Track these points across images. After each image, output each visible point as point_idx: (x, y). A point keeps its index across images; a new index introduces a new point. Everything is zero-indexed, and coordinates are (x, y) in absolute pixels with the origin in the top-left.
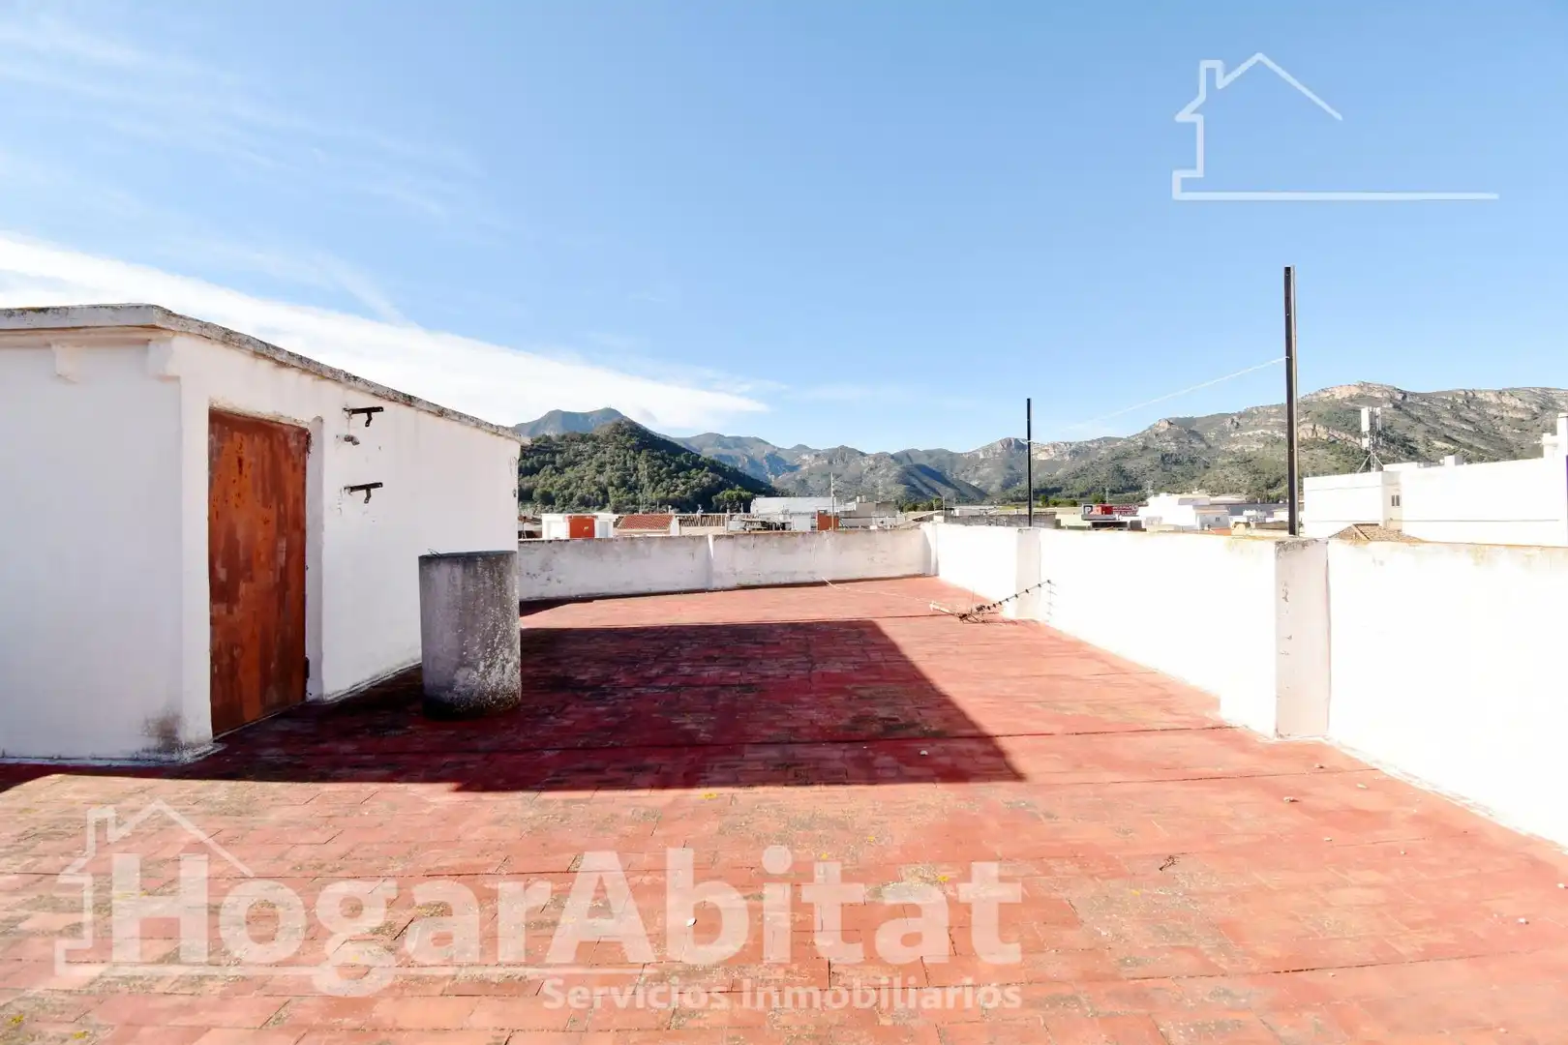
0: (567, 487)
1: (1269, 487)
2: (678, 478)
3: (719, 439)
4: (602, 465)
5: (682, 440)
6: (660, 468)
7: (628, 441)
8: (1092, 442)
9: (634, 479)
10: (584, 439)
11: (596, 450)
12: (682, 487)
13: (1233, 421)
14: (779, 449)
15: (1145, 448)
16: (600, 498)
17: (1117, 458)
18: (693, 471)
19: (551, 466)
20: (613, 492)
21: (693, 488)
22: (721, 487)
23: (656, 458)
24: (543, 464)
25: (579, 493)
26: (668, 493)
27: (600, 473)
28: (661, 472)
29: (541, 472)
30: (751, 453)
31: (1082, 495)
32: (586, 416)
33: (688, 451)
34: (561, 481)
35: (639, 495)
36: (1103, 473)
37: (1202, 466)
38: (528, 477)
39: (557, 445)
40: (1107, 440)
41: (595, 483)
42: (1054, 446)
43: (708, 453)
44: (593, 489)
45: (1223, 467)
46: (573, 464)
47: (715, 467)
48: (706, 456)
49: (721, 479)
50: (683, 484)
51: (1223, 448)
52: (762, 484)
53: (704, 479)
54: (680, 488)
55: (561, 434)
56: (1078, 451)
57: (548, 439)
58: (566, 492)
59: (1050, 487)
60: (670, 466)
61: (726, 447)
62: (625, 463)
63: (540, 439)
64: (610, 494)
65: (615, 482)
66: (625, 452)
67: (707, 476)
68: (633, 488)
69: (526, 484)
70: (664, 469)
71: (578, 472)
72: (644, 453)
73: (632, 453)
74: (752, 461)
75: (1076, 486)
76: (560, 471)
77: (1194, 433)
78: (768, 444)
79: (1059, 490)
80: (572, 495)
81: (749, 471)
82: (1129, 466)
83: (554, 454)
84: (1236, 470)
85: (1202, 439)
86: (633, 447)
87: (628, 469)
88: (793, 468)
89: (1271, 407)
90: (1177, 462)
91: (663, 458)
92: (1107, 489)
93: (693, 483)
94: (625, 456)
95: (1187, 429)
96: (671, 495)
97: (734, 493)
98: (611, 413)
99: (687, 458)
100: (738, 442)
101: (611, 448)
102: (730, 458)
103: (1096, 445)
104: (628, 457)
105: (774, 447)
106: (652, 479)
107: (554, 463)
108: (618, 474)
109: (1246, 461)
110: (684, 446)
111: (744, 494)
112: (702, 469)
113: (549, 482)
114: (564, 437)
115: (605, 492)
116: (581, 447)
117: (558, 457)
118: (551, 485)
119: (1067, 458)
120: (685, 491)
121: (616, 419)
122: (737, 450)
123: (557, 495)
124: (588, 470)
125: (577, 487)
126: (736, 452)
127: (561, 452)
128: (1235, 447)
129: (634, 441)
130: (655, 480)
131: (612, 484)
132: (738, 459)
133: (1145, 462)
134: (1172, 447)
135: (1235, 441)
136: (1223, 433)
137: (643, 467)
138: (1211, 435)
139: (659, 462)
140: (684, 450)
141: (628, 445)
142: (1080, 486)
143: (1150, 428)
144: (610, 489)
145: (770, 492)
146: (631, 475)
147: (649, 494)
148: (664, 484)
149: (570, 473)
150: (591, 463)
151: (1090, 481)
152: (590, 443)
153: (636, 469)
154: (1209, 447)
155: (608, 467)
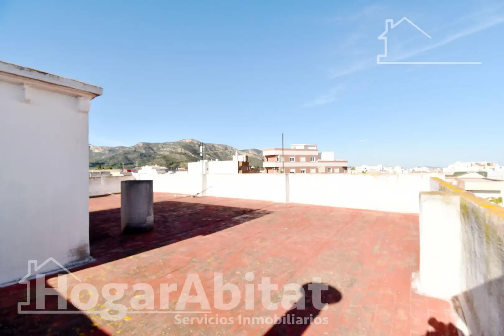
1: (171, 165)
8: (117, 147)
13: (161, 145)
15: (135, 151)
17: (125, 154)
31: (113, 166)
36: (120, 158)
37: (153, 158)
40: (122, 147)
42: (102, 148)
45: (158, 158)
51: (159, 153)
56: (111, 150)
59: (100, 162)
75: (110, 162)
77: (150, 148)
79: (103, 163)
82: (130, 156)
84: (162, 159)
85: (153, 150)
90: (145, 156)
92: (123, 164)
95: (148, 146)
103: (118, 148)
109: (165, 157)
119: (107, 152)
128: (162, 153)
133: (135, 155)
134: (143, 151)
135: (161, 151)
136: (158, 148)
138: (155, 149)
142: (112, 162)
143: (137, 145)
151: (116, 161)
154: (155, 152)
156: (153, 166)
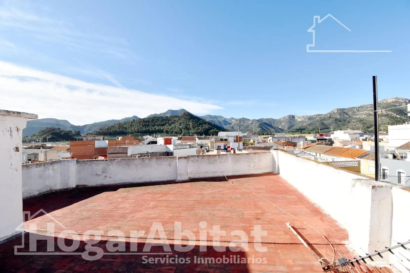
0: (172, 129)
1: (368, 128)
2: (200, 127)
3: (210, 116)
4: (181, 123)
5: (201, 117)
6: (195, 124)
7: (187, 117)
8: (314, 115)
9: (188, 127)
10: (176, 117)
11: (179, 119)
12: (201, 129)
13: (357, 109)
14: (226, 119)
15: (330, 117)
16: (180, 132)
17: (322, 120)
18: (204, 125)
19: (168, 124)
20: (183, 130)
21: (203, 129)
22: (211, 129)
23: (194, 121)
24: (166, 123)
25: (175, 130)
26: (197, 131)
27: (180, 125)
28: (195, 125)
29: (166, 126)
30: (219, 120)
31: (311, 131)
32: (177, 111)
33: (202, 119)
34: (170, 127)
35: (190, 131)
36: (318, 124)
37: (347, 122)
38: (162, 127)
39: (170, 118)
40: (319, 115)
41: (179, 128)
42: (303, 117)
43: (208, 120)
44: (178, 129)
45: (354, 122)
46: (174, 123)
47: (209, 123)
48: (207, 121)
49: (211, 127)
50: (201, 128)
51: (354, 117)
52: (222, 128)
53: (206, 127)
54: (200, 129)
55: (171, 115)
56: (310, 118)
57: (167, 117)
58: (172, 130)
59: (302, 128)
60: (198, 123)
61: (212, 118)
62: (186, 122)
63: (165, 117)
64: (183, 131)
65: (184, 128)
66: (186, 120)
67: (207, 126)
68: (188, 129)
69: (162, 128)
70: (196, 124)
71: (175, 125)
72: (191, 120)
73: (188, 120)
74: (219, 122)
75: (310, 128)
76: (170, 125)
77: (345, 113)
78: (223, 117)
79: (305, 129)
80: (173, 131)
81: (218, 124)
82: (325, 122)
83: (169, 121)
84: (358, 123)
85: (347, 115)
86: (188, 119)
87: (187, 124)
88: (230, 124)
89: (368, 105)
90: (340, 121)
91: (196, 121)
92: (319, 129)
93: (204, 128)
94: (186, 121)
95: (343, 112)
96: (198, 131)
97: (214, 130)
98: (183, 110)
99: (202, 121)
100: (215, 117)
101: (183, 119)
102: (213, 121)
103: (315, 116)
104: (187, 121)
105: (225, 118)
106: (193, 127)
107: (169, 123)
108: (185, 125)
109: (361, 121)
110: (201, 118)
111: (217, 131)
112: (206, 124)
113: (167, 128)
114: (171, 116)
115: (181, 130)
116: (175, 119)
117: (170, 121)
118: (168, 129)
119: (307, 120)
120: (202, 130)
121: (184, 112)
122: (215, 119)
123: (169, 131)
124: (177, 124)
125: (174, 129)
126: (215, 120)
127: (170, 120)
128: (357, 117)
129: (189, 117)
130: (194, 127)
131: (183, 128)
132: (215, 121)
133: (330, 121)
134: (338, 117)
135: (357, 115)
136: (354, 112)
137: (191, 124)
138: (350, 113)
139: (195, 122)
140: (201, 119)
141: (187, 118)
142: (311, 128)
143: (332, 111)
144: (183, 129)
145: (224, 130)
146: (188, 126)
147: (192, 131)
148: (196, 128)
149: (173, 125)
150: (178, 123)
151: (314, 127)
152: (178, 118)
153: (189, 124)
154: (350, 117)
155: (182, 124)
156: (346, 131)
